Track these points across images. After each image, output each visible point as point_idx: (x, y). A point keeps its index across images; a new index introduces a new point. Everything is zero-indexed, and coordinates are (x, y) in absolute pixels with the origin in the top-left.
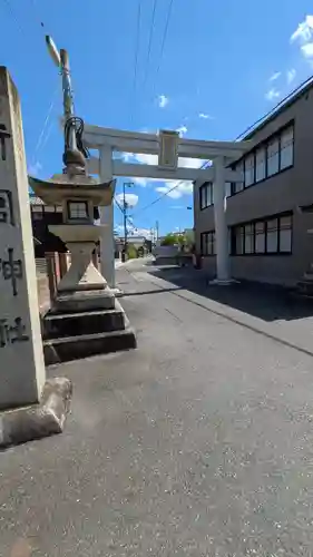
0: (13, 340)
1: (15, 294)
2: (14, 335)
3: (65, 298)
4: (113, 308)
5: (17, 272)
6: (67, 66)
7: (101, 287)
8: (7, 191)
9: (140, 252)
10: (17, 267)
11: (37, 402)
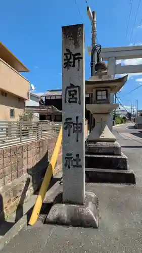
0: (74, 166)
1: (77, 141)
2: (74, 163)
3: (92, 145)
4: (120, 155)
5: (80, 129)
6: (95, 19)
7: (112, 141)
8: (78, 87)
9: (123, 120)
10: (80, 126)
11: (83, 204)
